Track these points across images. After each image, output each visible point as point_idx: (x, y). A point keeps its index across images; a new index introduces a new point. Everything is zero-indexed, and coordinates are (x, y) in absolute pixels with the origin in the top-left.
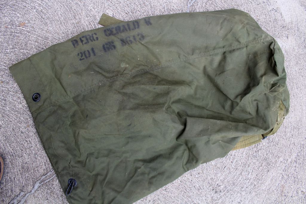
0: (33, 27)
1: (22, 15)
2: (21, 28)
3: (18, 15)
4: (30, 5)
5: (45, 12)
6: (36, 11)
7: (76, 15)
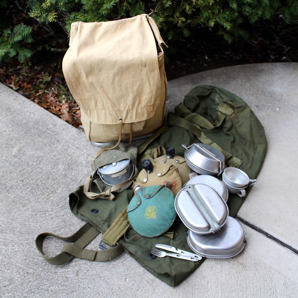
0: (39, 202)
1: (53, 201)
2: (45, 195)
3: (56, 199)
4: (56, 209)
5: (42, 215)
6: (48, 210)
7: (20, 233)
